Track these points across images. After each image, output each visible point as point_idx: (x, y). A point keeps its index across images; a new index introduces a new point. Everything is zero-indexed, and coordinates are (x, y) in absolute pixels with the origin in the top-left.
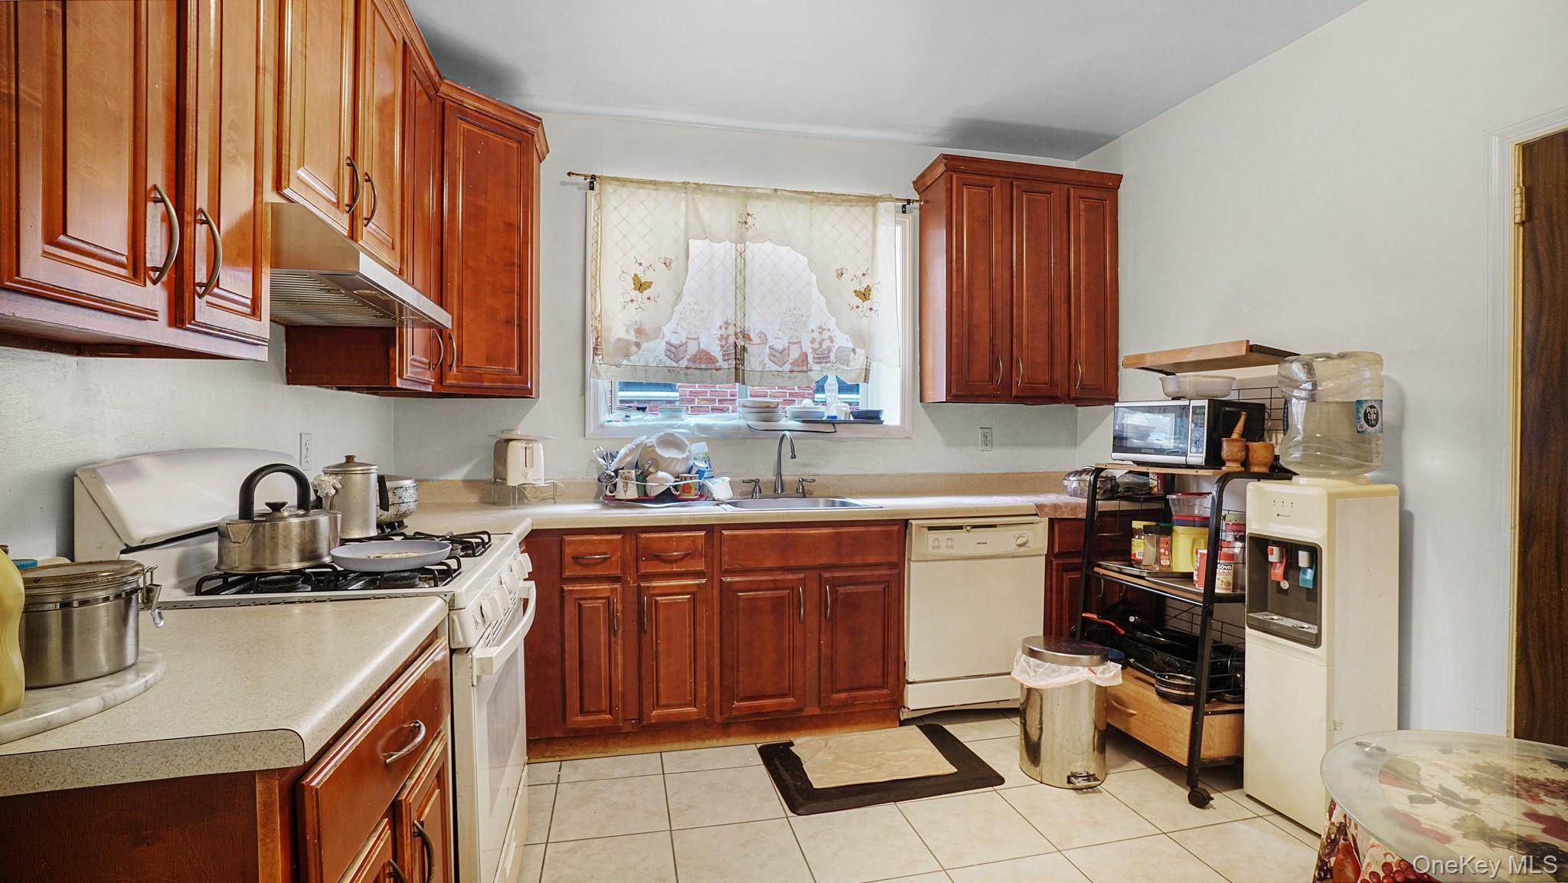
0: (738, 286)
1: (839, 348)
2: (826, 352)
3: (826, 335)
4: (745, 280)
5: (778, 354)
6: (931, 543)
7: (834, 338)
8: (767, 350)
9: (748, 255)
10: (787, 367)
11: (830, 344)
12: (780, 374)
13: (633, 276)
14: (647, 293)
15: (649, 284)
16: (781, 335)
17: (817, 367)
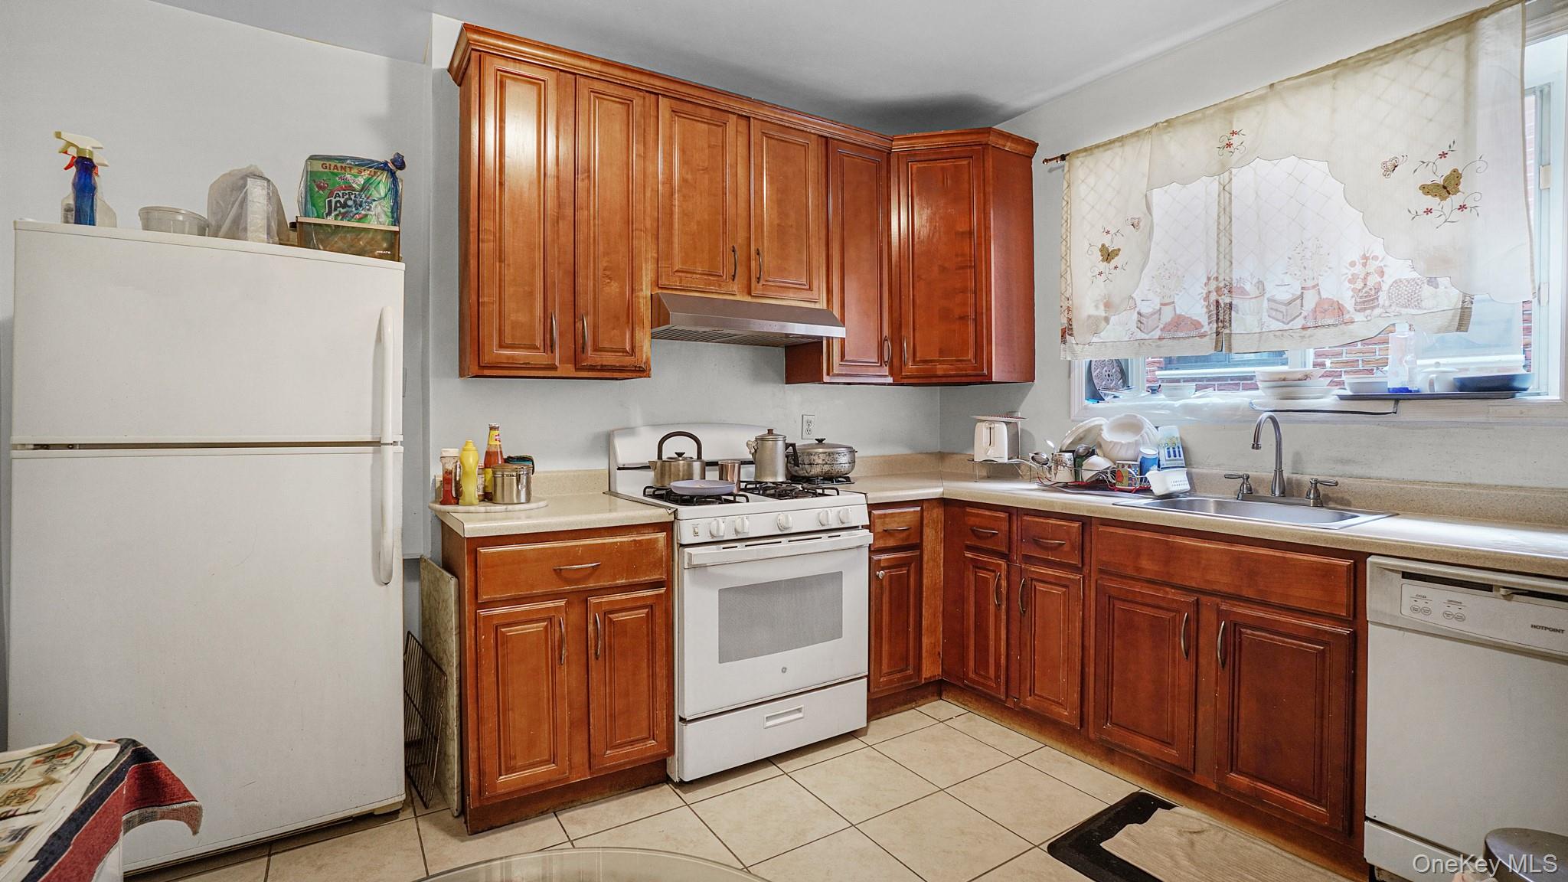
0: (1222, 228)
1: (1395, 282)
2: (1373, 292)
3: (1373, 266)
4: (1230, 218)
5: (1283, 308)
6: (1407, 602)
7: (1385, 269)
8: (1265, 304)
9: (1236, 186)
10: (1299, 323)
11: (1380, 280)
12: (1285, 333)
13: (1100, 247)
14: (1114, 263)
15: (1117, 252)
16: (1287, 279)
17: (1359, 317)
